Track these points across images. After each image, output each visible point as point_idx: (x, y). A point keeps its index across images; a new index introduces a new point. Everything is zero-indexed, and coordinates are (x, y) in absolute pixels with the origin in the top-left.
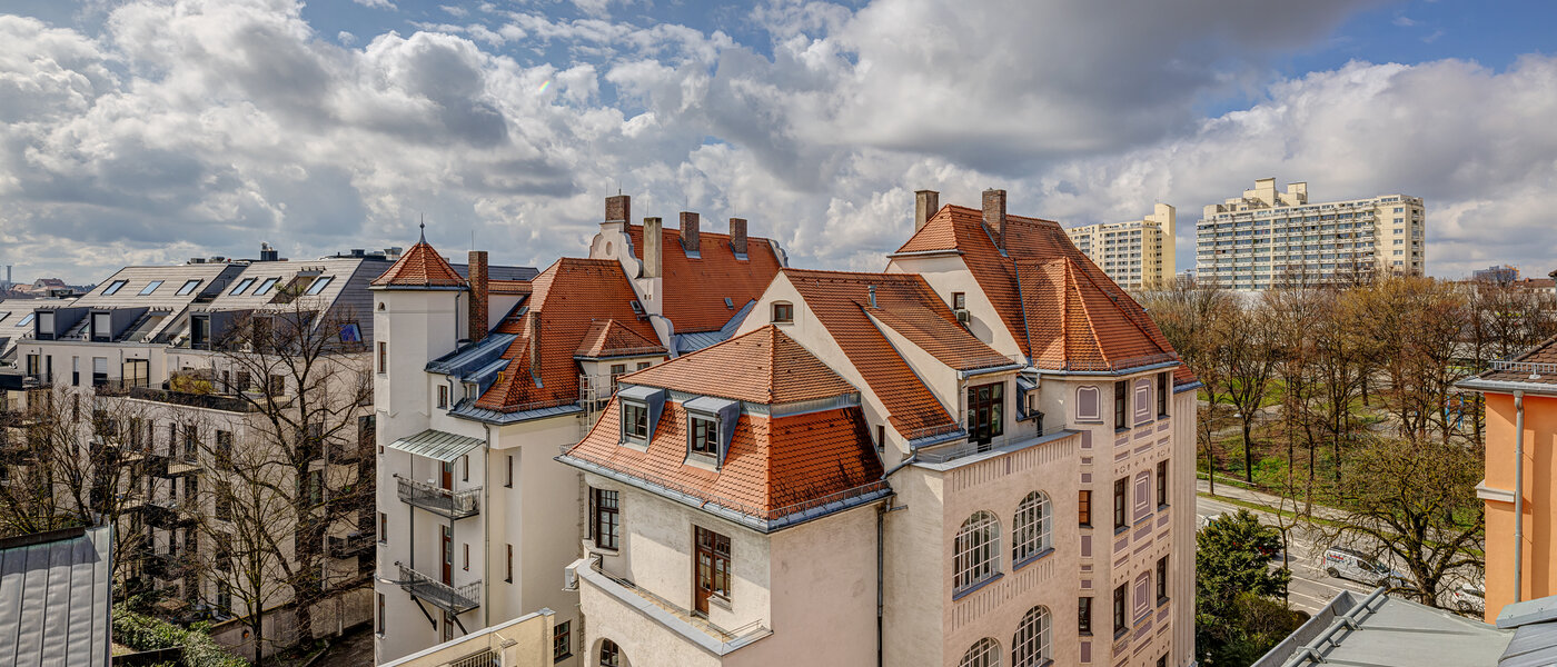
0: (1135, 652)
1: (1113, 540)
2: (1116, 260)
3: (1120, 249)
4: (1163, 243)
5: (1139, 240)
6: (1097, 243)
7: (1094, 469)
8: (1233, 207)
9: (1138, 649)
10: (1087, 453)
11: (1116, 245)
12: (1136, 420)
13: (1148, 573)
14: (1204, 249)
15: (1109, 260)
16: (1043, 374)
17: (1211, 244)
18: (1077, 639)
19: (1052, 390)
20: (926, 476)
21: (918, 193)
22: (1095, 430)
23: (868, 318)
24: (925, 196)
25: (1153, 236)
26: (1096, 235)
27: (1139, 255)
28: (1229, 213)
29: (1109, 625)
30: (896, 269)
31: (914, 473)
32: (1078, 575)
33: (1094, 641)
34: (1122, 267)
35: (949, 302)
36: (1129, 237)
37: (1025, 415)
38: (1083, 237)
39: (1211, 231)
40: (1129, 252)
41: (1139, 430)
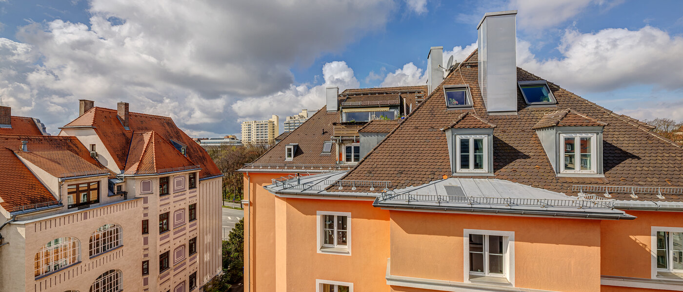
0: (174, 276)
1: (159, 236)
2: (260, 133)
3: (261, 130)
4: (275, 128)
5: (267, 127)
6: (253, 127)
7: (149, 211)
8: (295, 118)
9: (175, 275)
10: (146, 205)
11: (260, 128)
12: (174, 190)
13: (184, 245)
14: (286, 128)
15: (258, 133)
16: (125, 177)
17: (288, 129)
18: (141, 277)
19: (130, 182)
20: (18, 228)
21: (80, 100)
22: (149, 196)
23: (16, 156)
24: (84, 102)
25: (272, 126)
26: (253, 124)
27: (267, 132)
28: (294, 119)
29: (156, 269)
30: (64, 134)
31: (12, 227)
32: (142, 252)
33: (150, 277)
34: (262, 136)
35: (89, 148)
36: (264, 126)
37: (114, 194)
38: (249, 125)
39: (288, 125)
40: (264, 131)
41: (175, 195)
